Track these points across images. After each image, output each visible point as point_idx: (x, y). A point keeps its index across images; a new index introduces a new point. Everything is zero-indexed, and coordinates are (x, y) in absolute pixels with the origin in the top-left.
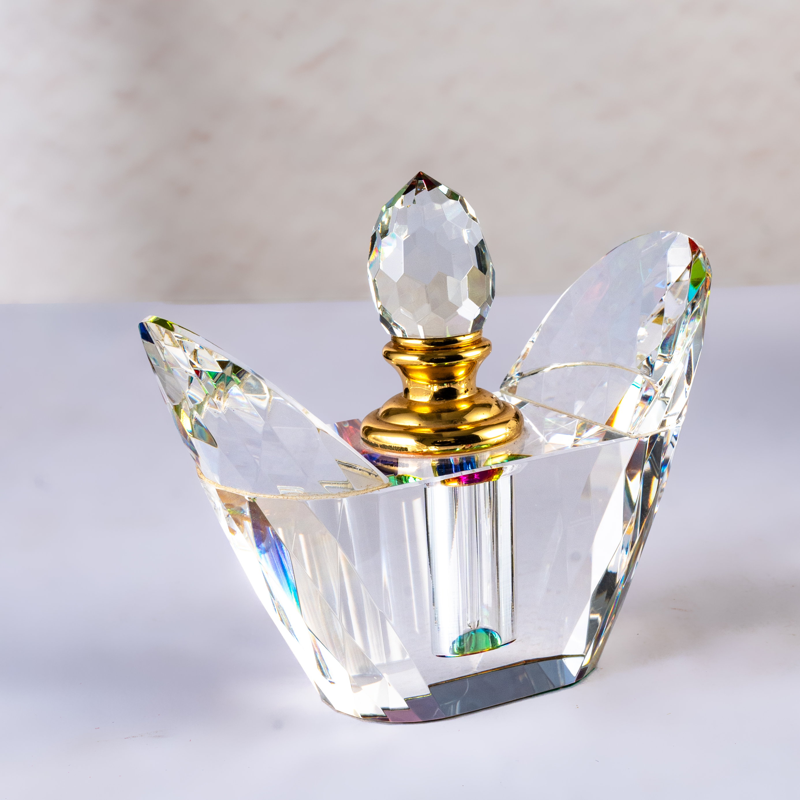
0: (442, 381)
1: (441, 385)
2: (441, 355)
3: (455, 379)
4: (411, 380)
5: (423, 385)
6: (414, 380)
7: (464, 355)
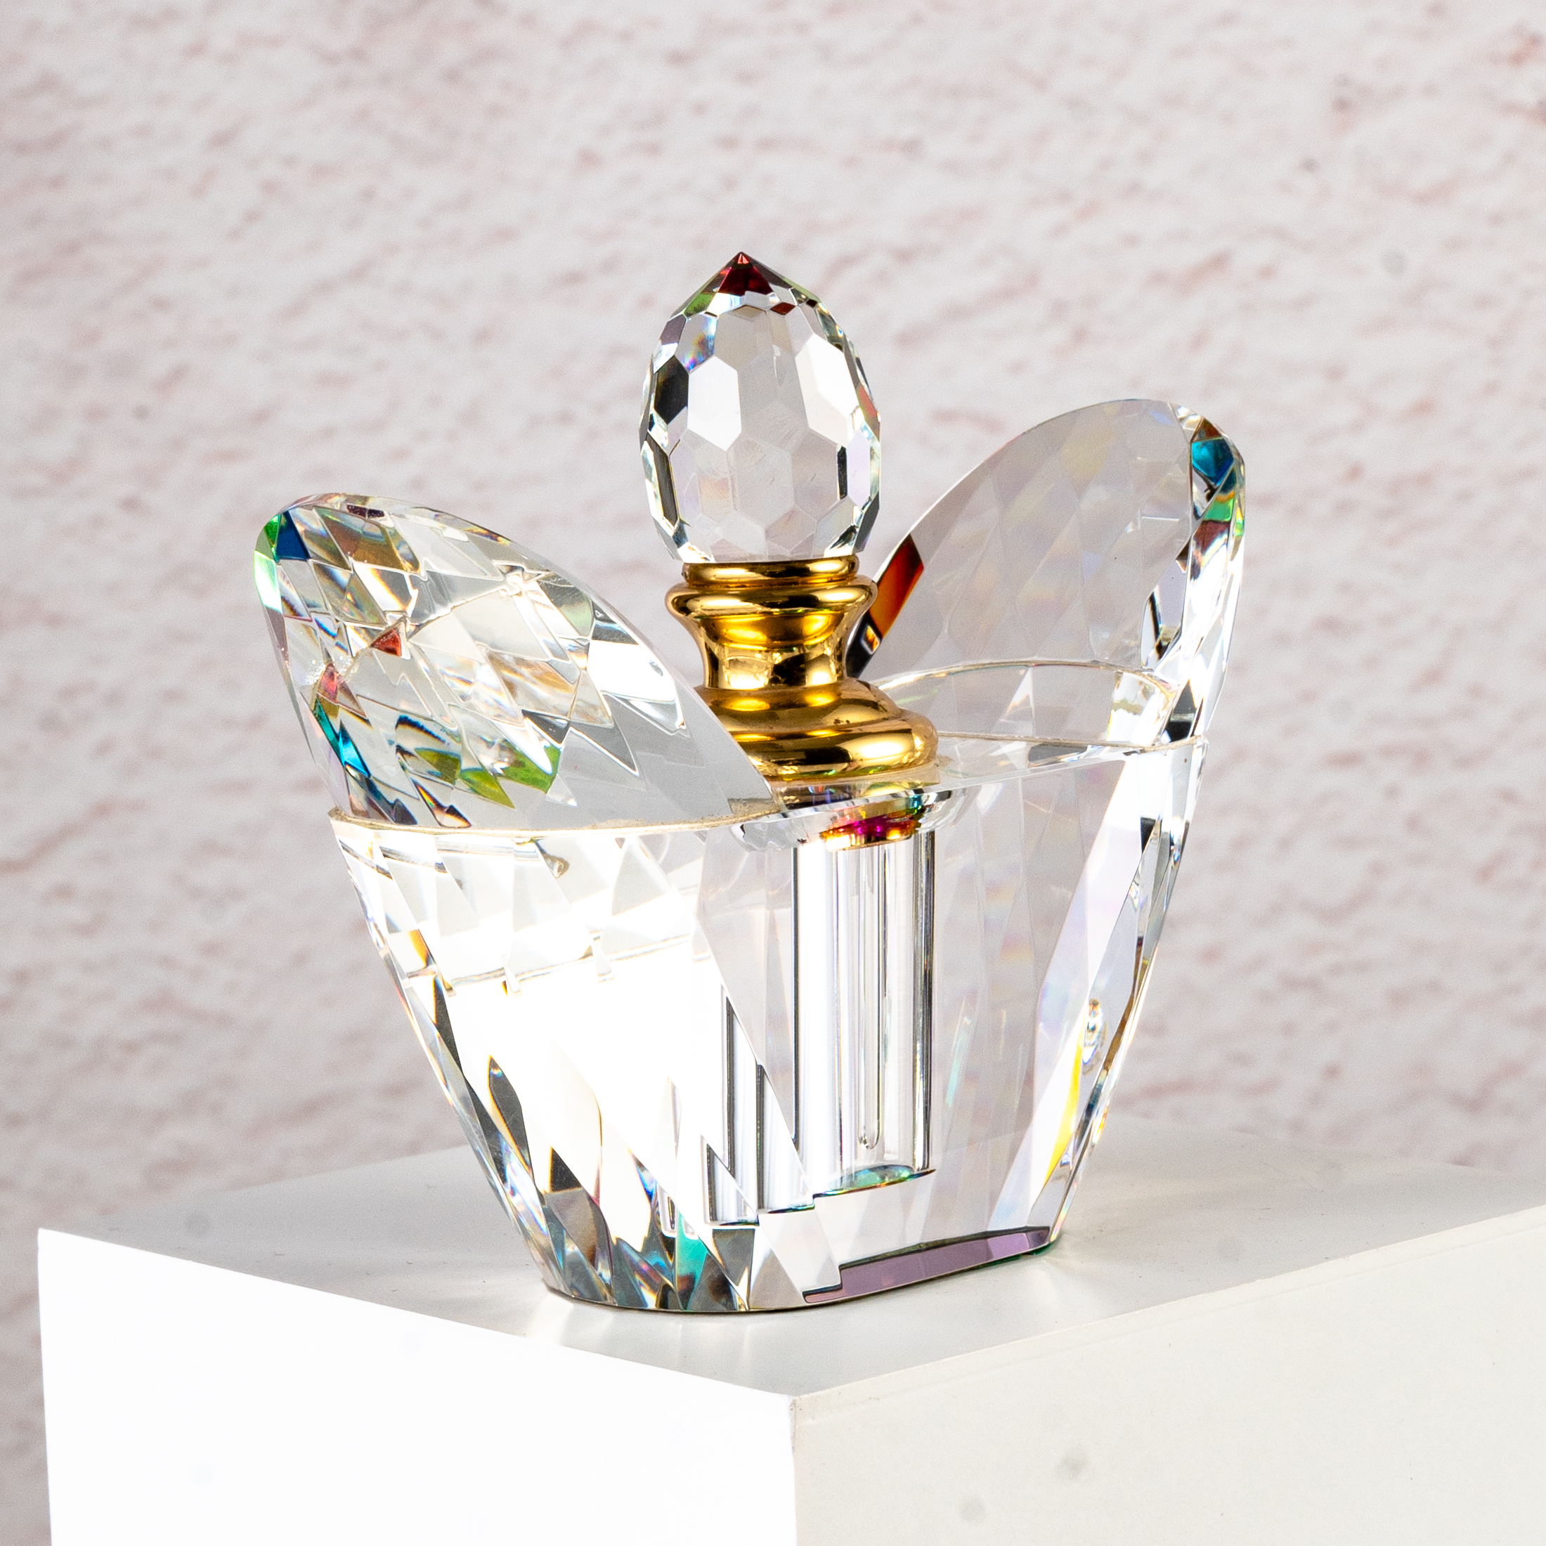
0: (788, 643)
1: (786, 651)
2: (782, 595)
3: (805, 641)
4: (725, 644)
5: (753, 651)
6: (732, 645)
7: (822, 596)
